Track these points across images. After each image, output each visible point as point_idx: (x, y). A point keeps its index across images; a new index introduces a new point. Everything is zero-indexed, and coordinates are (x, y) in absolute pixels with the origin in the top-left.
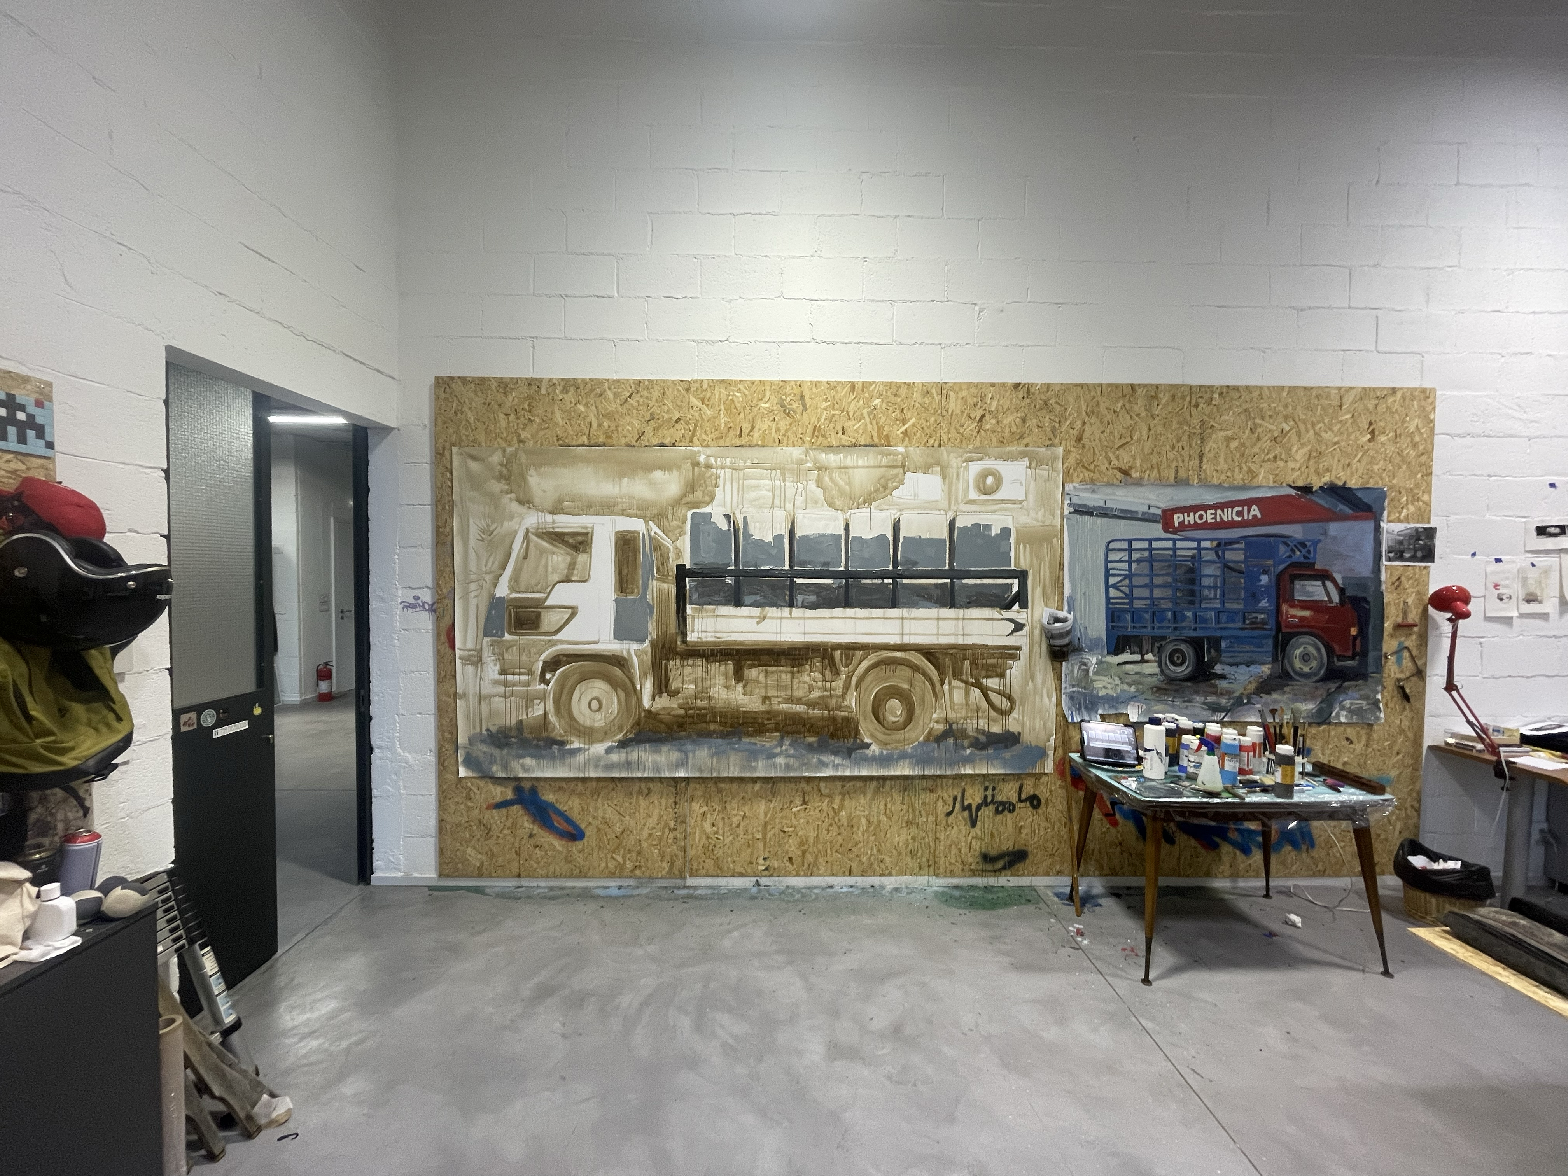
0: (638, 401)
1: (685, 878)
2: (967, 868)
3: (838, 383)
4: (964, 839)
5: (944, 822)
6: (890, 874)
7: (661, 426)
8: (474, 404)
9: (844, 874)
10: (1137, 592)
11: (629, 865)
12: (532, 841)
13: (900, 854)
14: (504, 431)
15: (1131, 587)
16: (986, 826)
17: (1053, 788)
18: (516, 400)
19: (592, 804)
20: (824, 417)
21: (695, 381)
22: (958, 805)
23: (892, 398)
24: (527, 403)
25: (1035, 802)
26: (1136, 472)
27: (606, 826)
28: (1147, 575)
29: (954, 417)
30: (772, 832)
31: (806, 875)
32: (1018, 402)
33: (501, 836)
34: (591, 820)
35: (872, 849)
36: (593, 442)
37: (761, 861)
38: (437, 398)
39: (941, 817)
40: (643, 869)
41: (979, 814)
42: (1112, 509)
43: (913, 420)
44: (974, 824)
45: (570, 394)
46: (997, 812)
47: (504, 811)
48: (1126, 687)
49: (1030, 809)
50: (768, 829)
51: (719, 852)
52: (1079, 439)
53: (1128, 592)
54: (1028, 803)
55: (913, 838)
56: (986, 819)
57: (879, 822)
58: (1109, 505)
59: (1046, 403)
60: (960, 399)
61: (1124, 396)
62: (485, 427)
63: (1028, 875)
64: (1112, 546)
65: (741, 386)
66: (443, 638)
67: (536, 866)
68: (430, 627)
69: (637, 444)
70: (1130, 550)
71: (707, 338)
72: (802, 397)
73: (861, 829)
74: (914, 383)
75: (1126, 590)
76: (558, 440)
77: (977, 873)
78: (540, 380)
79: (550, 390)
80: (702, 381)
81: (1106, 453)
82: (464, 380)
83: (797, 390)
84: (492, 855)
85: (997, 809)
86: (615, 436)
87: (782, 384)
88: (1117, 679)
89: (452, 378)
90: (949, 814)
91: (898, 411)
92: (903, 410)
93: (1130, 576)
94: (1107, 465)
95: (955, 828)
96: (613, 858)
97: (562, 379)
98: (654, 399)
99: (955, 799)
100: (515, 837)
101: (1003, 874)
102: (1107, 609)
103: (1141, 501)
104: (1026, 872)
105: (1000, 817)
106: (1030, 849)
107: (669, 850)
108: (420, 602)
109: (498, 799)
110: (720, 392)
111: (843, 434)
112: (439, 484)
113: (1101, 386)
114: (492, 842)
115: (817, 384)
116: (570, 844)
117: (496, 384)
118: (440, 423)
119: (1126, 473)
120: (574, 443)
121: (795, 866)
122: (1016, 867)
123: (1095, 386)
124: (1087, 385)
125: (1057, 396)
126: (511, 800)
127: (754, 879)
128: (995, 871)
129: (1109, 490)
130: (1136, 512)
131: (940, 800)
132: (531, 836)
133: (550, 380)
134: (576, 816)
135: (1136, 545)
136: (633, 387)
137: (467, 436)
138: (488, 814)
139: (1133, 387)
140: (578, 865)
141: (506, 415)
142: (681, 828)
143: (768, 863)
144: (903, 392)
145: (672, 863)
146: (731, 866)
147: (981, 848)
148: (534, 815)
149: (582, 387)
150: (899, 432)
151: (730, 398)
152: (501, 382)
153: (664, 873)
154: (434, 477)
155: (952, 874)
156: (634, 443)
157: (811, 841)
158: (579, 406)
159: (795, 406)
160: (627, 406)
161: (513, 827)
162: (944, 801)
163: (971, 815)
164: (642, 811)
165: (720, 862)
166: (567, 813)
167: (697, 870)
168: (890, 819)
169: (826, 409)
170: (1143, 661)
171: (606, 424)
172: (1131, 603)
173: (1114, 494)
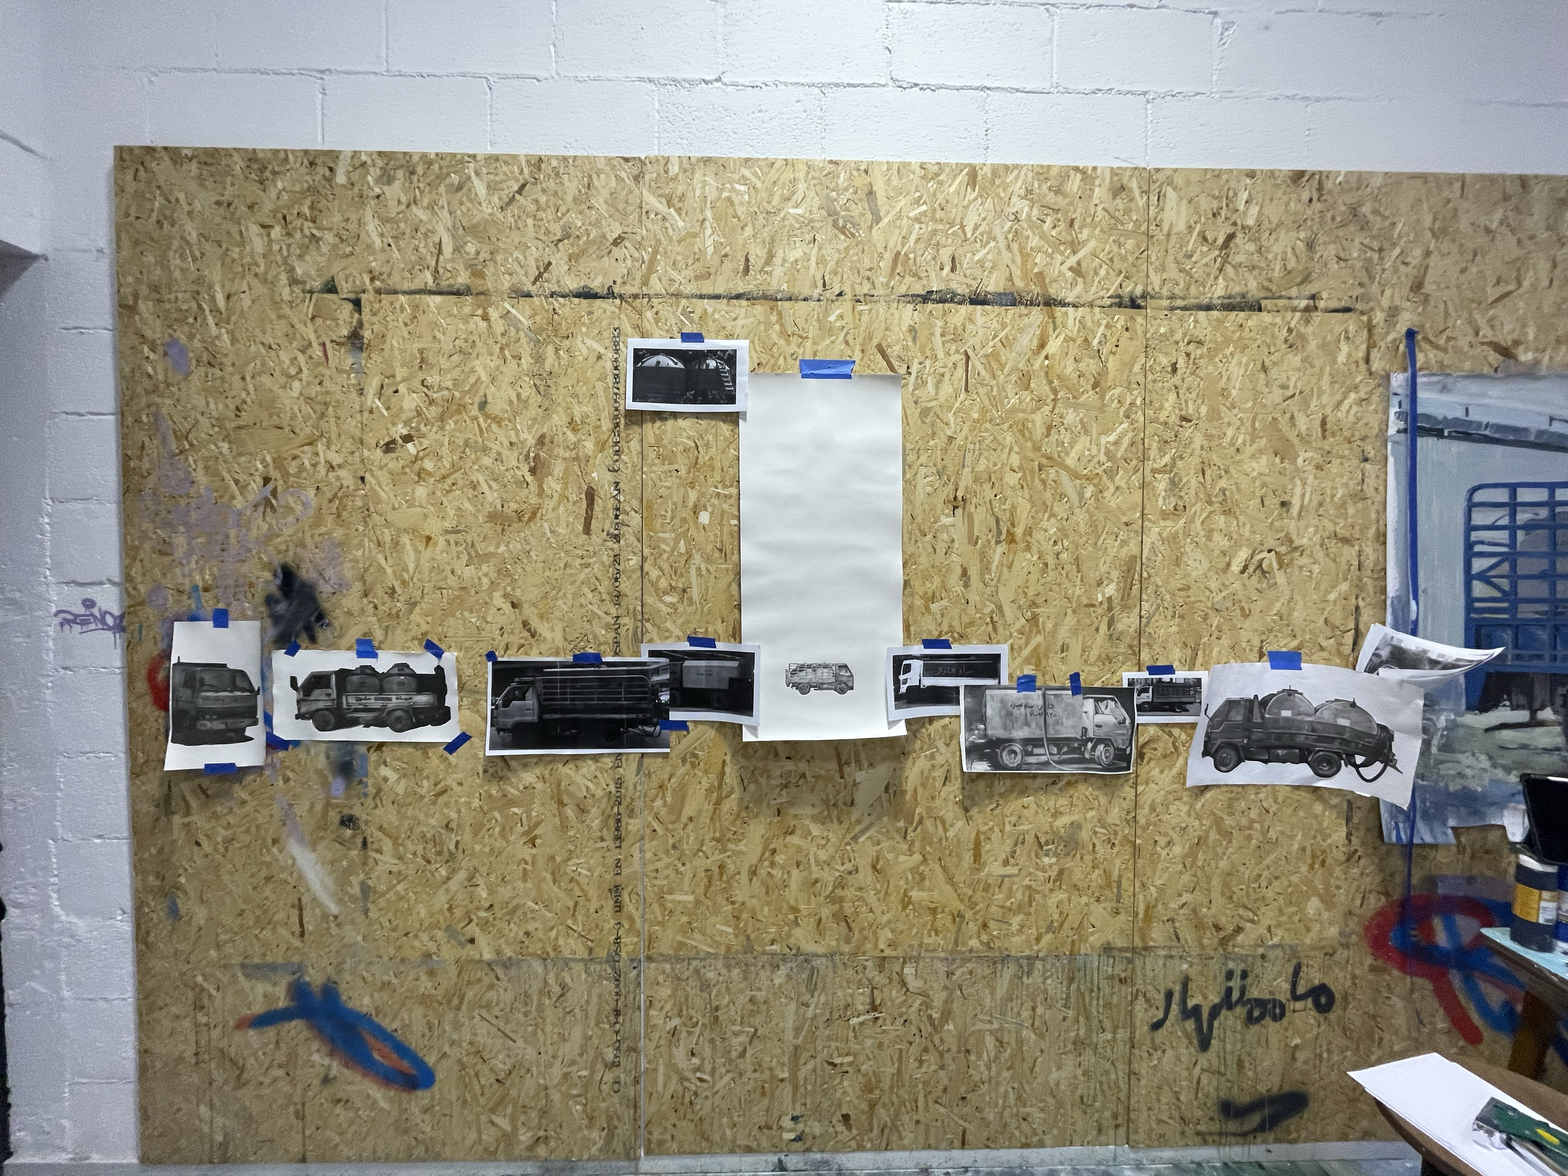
0: (536, 201)
1: (637, 1159)
2: (1190, 1130)
3: (941, 166)
4: (1185, 1073)
5: (1148, 1043)
6: (1041, 1145)
7: (583, 252)
8: (197, 204)
9: (951, 1146)
10: (1526, 589)
11: (525, 1137)
12: (327, 1092)
13: (1060, 1104)
14: (261, 261)
15: (1514, 577)
16: (1229, 1047)
17: (1358, 972)
18: (285, 196)
19: (450, 1015)
20: (913, 237)
21: (656, 160)
22: (1175, 1008)
23: (1051, 199)
24: (308, 202)
25: (1323, 1000)
26: (1526, 351)
27: (478, 1060)
28: (1543, 555)
29: (1173, 239)
30: (810, 1066)
31: (875, 1149)
32: (1300, 208)
33: (267, 1081)
34: (446, 1048)
35: (1005, 1096)
36: (444, 284)
37: (787, 1122)
38: (119, 190)
39: (1142, 1030)
40: (552, 1144)
41: (1216, 1024)
42: (1479, 425)
43: (1093, 243)
44: (1204, 1044)
45: (397, 184)
46: (1250, 1020)
47: (270, 1032)
48: (1500, 774)
49: (1314, 1013)
50: (802, 1062)
51: (704, 1107)
52: (1417, 286)
53: (1507, 588)
54: (1310, 1001)
55: (1085, 1073)
56: (1229, 1033)
57: (1021, 1042)
58: (1473, 416)
59: (1354, 211)
60: (1185, 202)
61: (1506, 198)
62: (221, 251)
63: (1306, 1141)
64: (1479, 497)
65: (746, 172)
66: (142, 685)
67: (337, 1139)
68: (118, 663)
69: (533, 289)
70: (1513, 506)
71: (678, 76)
72: (871, 193)
73: (985, 1057)
74: (1095, 169)
75: (1505, 583)
76: (372, 279)
77: (1210, 1139)
78: (334, 155)
79: (355, 176)
80: (667, 160)
81: (1470, 315)
82: (175, 154)
83: (861, 181)
84: (247, 1120)
85: (1250, 1013)
86: (489, 271)
87: (829, 168)
88: (1483, 757)
89: (150, 150)
90: (1157, 1026)
91: (1062, 226)
92: (1072, 223)
93: (1511, 556)
94: (1470, 338)
95: (1169, 1053)
96: (492, 1123)
97: (380, 154)
98: (569, 198)
99: (1169, 995)
100: (293, 1083)
101: (1259, 1140)
102: (1468, 621)
103: (1539, 409)
104: (1304, 1134)
105: (1255, 1028)
106: (1311, 1089)
107: (603, 1105)
108: (95, 611)
109: (258, 1008)
110: (704, 184)
111: (953, 269)
112: (127, 370)
113: (1462, 178)
114: (246, 1095)
115: (903, 168)
116: (404, 1096)
117: (242, 164)
118: (126, 242)
119: (1506, 352)
120: (406, 286)
121: (855, 1132)
122: (1285, 1124)
123: (1450, 179)
124: (1434, 175)
125: (1376, 199)
126: (286, 1010)
127: (773, 1158)
128: (1244, 1135)
129: (1474, 387)
130: (1526, 430)
131: (1141, 998)
132: (326, 1080)
133: (355, 154)
134: (415, 1041)
135: (1524, 495)
136: (526, 171)
137: (183, 270)
138: (238, 1038)
139: (1523, 181)
140: (420, 1137)
141: (264, 227)
142: (627, 1063)
143: (800, 1127)
144: (1074, 184)
145: (611, 1130)
146: (729, 1133)
147: (1217, 1089)
148: (332, 1040)
149: (420, 170)
150: (1064, 268)
151: (725, 194)
152: (252, 158)
153: (594, 1150)
154: (119, 355)
155: (1163, 1141)
156: (529, 287)
157: (886, 1084)
158: (414, 208)
159: (855, 211)
160: (514, 209)
161: (289, 1066)
162: (1147, 1001)
163: (1199, 1028)
164: (548, 1029)
165: (706, 1126)
166: (398, 1035)
167: (661, 1143)
168: (1041, 1036)
169: (917, 220)
170: (1535, 723)
171: (471, 248)
172: (1513, 609)
173: (1484, 395)
